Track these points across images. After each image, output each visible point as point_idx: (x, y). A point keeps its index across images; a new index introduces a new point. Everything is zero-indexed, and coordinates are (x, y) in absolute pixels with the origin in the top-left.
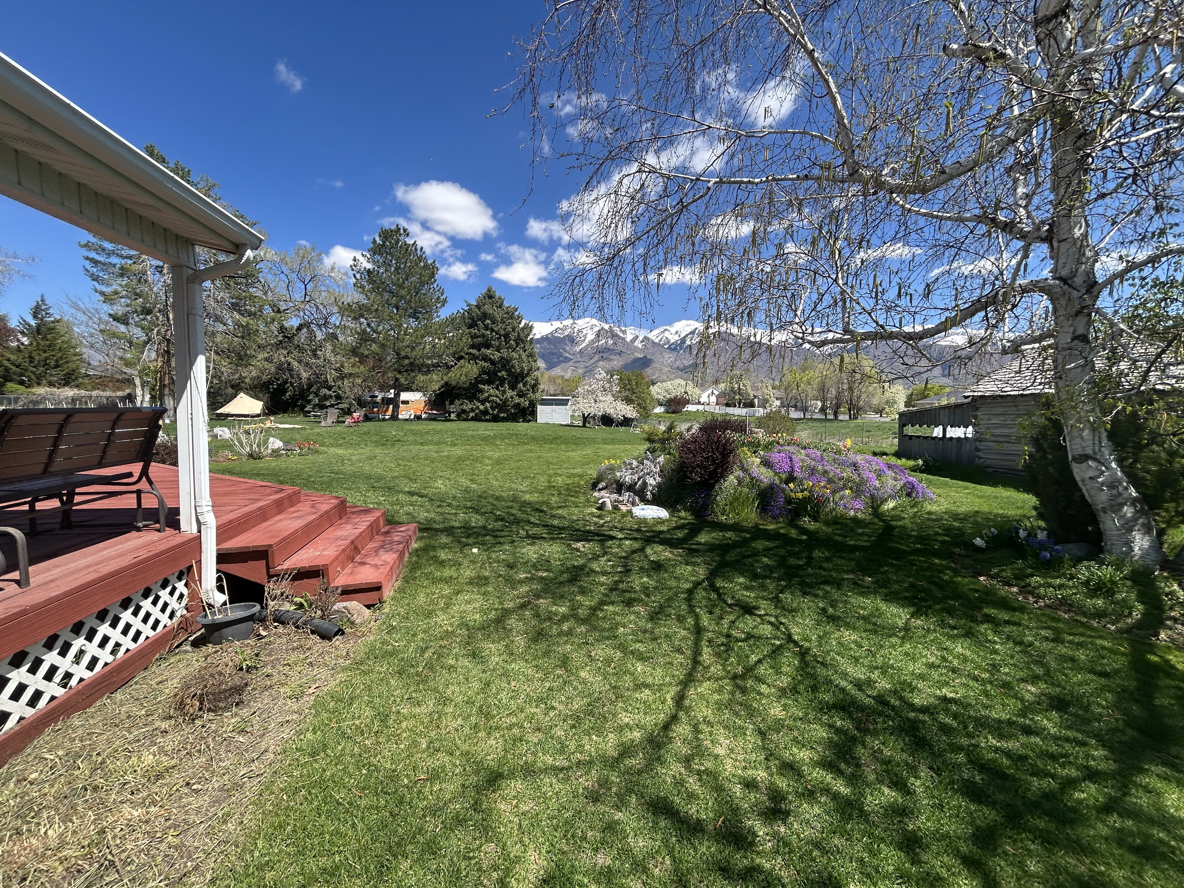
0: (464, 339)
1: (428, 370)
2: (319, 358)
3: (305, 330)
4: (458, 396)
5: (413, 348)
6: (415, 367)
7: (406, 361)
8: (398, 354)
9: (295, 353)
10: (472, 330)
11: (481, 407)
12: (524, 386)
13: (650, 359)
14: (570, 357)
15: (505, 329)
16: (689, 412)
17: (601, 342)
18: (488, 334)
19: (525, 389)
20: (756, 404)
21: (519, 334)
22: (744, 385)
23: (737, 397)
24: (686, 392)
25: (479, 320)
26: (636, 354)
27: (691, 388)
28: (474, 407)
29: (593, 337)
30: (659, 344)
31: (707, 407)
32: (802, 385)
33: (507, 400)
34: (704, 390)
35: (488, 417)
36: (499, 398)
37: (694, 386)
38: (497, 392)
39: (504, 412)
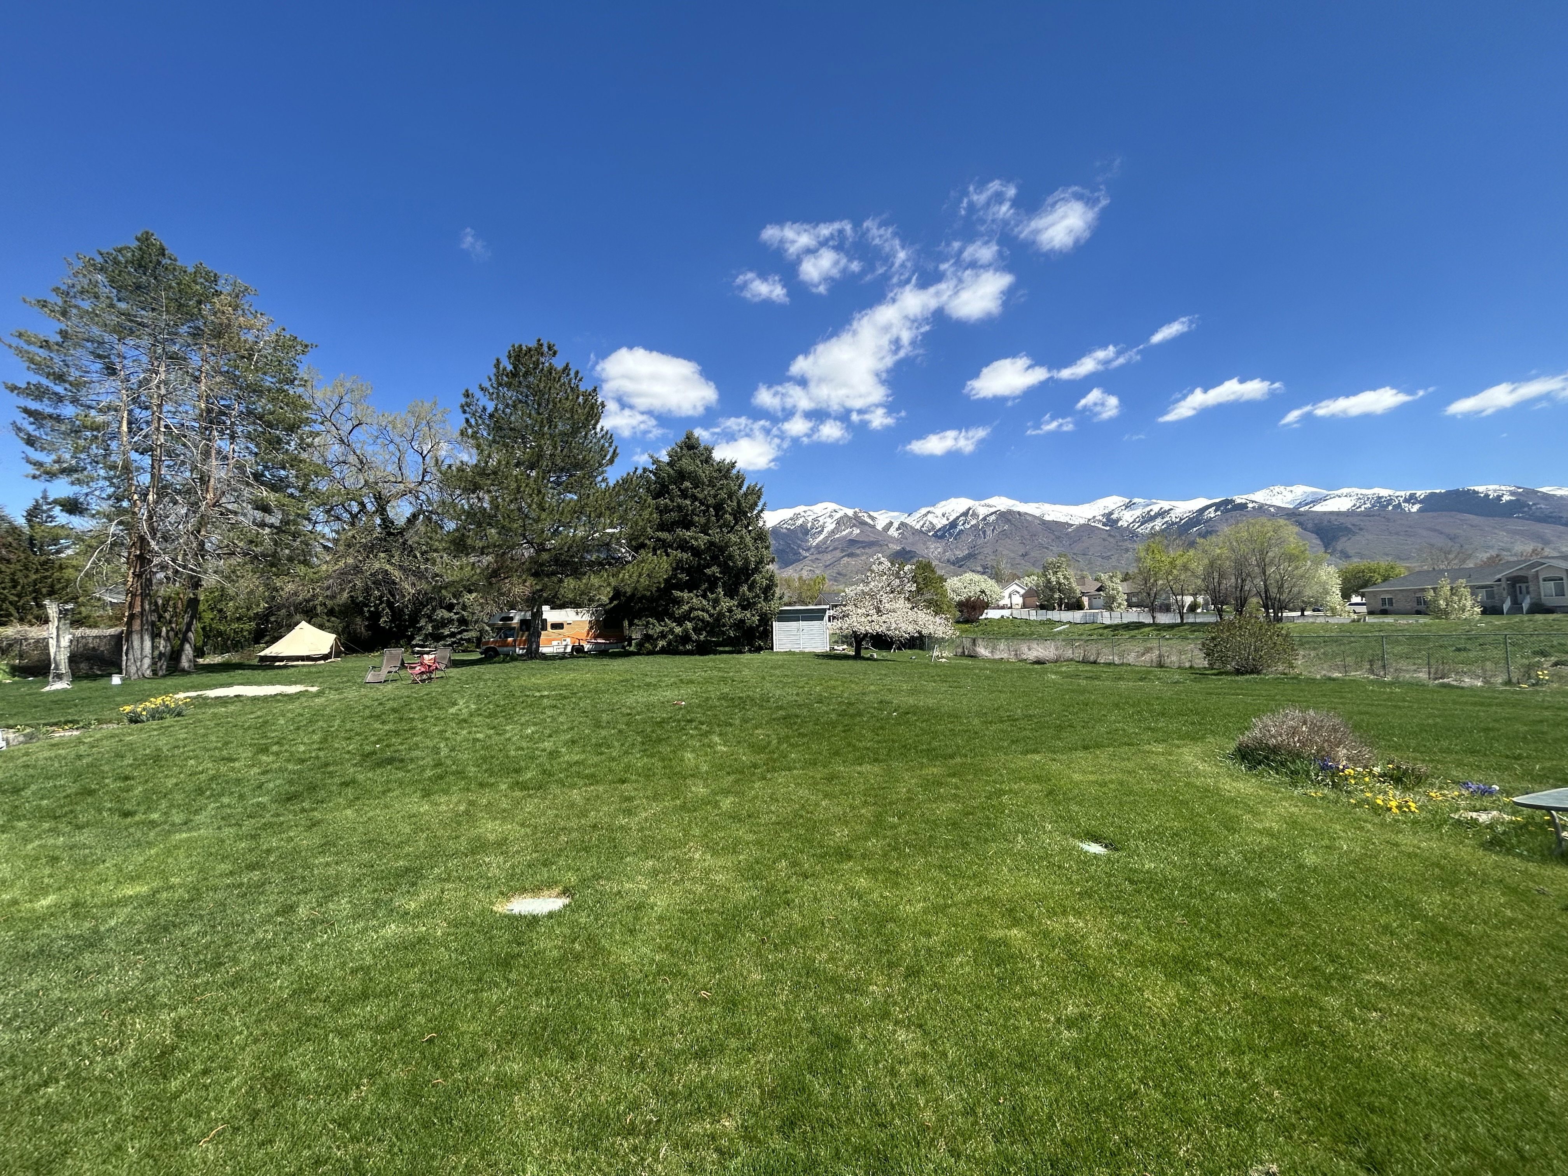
0: (646, 516)
4: (640, 612)
10: (659, 500)
11: (678, 630)
12: (750, 590)
13: (910, 552)
14: (804, 554)
15: (715, 496)
16: (991, 620)
17: (844, 533)
18: (687, 505)
19: (751, 595)
20: (1086, 604)
21: (739, 503)
22: (1065, 578)
23: (1057, 596)
24: (983, 592)
25: (671, 483)
26: (890, 545)
27: (989, 585)
28: (666, 629)
29: (834, 526)
30: (921, 531)
31: (1014, 612)
32: (1175, 572)
33: (721, 614)
34: (1004, 587)
35: (689, 647)
36: (707, 612)
37: (992, 582)
38: (705, 602)
39: (718, 636)
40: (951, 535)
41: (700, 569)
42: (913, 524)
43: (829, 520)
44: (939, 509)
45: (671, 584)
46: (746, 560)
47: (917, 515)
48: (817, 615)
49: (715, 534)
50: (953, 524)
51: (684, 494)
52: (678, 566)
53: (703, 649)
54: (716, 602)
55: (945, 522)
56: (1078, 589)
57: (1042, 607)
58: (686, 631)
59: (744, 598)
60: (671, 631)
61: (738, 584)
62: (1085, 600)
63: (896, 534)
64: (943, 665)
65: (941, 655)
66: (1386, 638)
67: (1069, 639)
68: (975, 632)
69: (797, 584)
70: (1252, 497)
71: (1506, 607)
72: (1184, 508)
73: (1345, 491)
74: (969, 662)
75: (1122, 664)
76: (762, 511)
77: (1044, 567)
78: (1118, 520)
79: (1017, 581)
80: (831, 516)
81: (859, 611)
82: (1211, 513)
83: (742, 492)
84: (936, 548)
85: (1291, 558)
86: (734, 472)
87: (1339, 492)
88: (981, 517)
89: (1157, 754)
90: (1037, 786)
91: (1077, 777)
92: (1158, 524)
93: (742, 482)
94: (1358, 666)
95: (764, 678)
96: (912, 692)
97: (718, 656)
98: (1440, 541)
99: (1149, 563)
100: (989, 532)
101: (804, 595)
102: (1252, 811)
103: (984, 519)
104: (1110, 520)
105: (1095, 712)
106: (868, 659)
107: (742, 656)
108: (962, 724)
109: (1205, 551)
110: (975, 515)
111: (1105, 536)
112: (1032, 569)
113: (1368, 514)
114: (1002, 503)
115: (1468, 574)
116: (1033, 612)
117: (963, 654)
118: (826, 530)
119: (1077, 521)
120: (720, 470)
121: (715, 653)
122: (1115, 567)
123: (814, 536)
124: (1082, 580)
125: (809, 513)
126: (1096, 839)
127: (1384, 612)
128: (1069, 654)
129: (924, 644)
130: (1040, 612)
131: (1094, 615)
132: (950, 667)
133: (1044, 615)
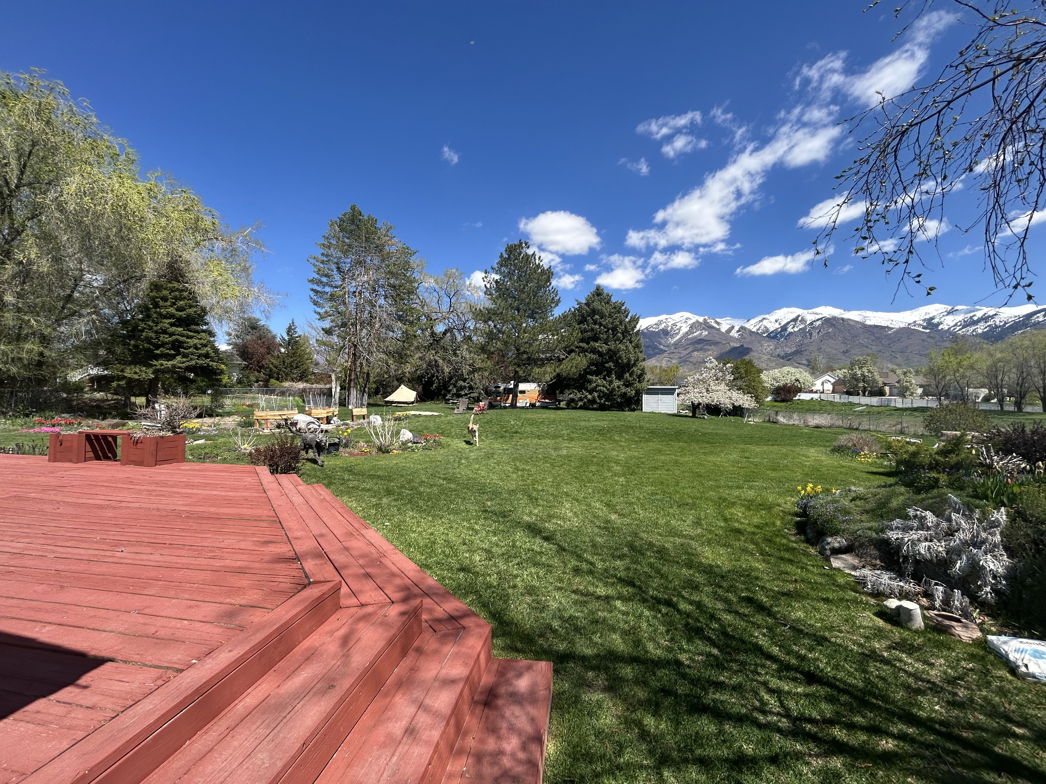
0: (575, 334)
1: (542, 363)
2: (458, 356)
3: (449, 334)
4: (568, 387)
5: (531, 345)
6: (532, 361)
7: (525, 356)
8: (518, 350)
9: (441, 352)
10: (581, 325)
11: (590, 397)
12: (630, 376)
14: (664, 349)
15: (612, 323)
16: (802, 401)
17: (695, 334)
18: (596, 328)
19: (631, 379)
20: (887, 392)
21: (625, 326)
24: (797, 380)
25: (589, 316)
26: (732, 344)
27: (803, 375)
28: (583, 396)
29: (688, 329)
30: (757, 333)
31: (823, 395)
33: (613, 389)
34: (817, 378)
35: (595, 406)
36: (606, 387)
37: (806, 374)
38: (605, 382)
39: (611, 401)
40: (782, 336)
41: (603, 364)
42: (751, 327)
43: (684, 325)
44: (772, 317)
45: (587, 372)
46: (629, 359)
47: (753, 321)
48: (670, 392)
49: (612, 345)
50: (784, 328)
52: (592, 363)
53: (602, 408)
54: (611, 382)
55: (777, 326)
57: (849, 393)
58: (594, 397)
59: (627, 381)
60: (586, 397)
61: (623, 373)
62: (887, 389)
63: (736, 335)
65: (753, 420)
68: (783, 407)
69: (659, 371)
72: (1012, 313)
77: (852, 363)
78: (940, 324)
79: (830, 373)
80: (686, 322)
81: (696, 390)
82: (1037, 318)
83: (627, 320)
84: (769, 346)
86: (623, 308)
88: (808, 323)
100: (815, 334)
101: (663, 379)
103: (811, 324)
106: (700, 418)
107: (623, 413)
110: (803, 321)
111: (925, 337)
112: (845, 364)
114: (828, 311)
116: (838, 396)
119: (896, 325)
120: (615, 308)
121: (609, 410)
123: (672, 337)
124: (884, 374)
125: (669, 320)
130: (845, 396)
131: (891, 400)
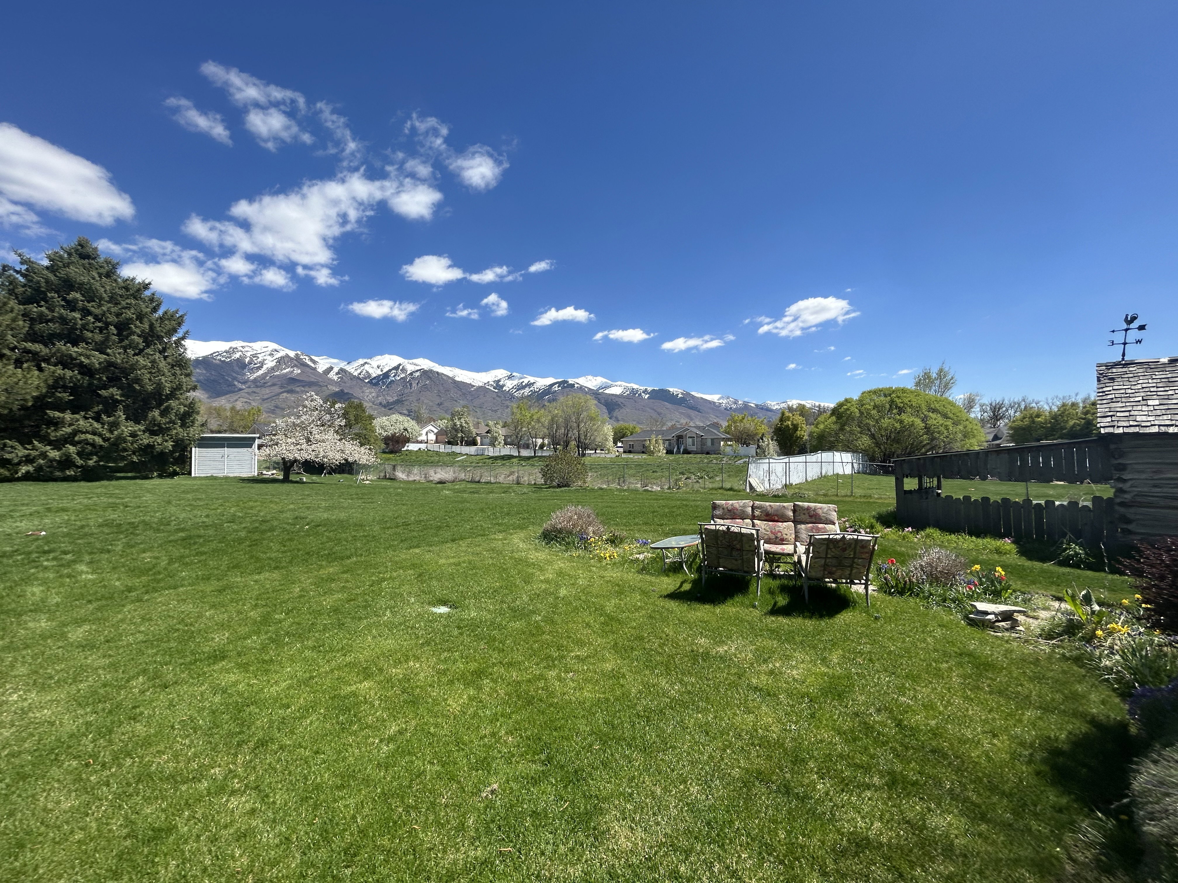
10: (31, 307)
11: (54, 454)
12: (162, 415)
13: (347, 393)
14: (240, 386)
15: (118, 315)
16: (410, 452)
17: (285, 371)
18: (75, 319)
19: (163, 420)
20: (479, 441)
21: (151, 326)
22: (466, 423)
23: (459, 435)
24: (406, 430)
26: (330, 387)
27: (410, 424)
29: (273, 364)
30: (358, 378)
31: (429, 445)
32: (533, 423)
33: (120, 439)
34: (422, 427)
36: (100, 435)
37: (413, 423)
38: (97, 425)
39: (115, 461)
40: (384, 383)
42: (352, 371)
43: (269, 358)
44: (375, 362)
47: (355, 364)
48: (247, 443)
50: (386, 375)
51: (71, 306)
55: (379, 372)
56: (474, 431)
57: (449, 443)
58: (66, 455)
59: (153, 423)
60: (43, 455)
61: (146, 408)
62: (479, 439)
63: (335, 378)
64: (365, 486)
65: (366, 478)
66: (627, 465)
67: (463, 467)
68: (396, 460)
69: (228, 414)
70: (577, 380)
71: (675, 450)
72: (542, 382)
73: (619, 383)
74: (388, 483)
75: (495, 483)
76: (183, 338)
77: (452, 414)
78: (504, 386)
79: (432, 423)
80: (271, 355)
81: (289, 440)
82: (556, 388)
83: (156, 315)
84: (371, 393)
85: (592, 419)
86: (147, 293)
87: (616, 383)
88: (408, 373)
89: (498, 540)
90: (411, 572)
91: (442, 561)
92: (527, 392)
93: (159, 305)
94: (613, 481)
95: (169, 502)
96: (327, 509)
97: (114, 483)
98: (655, 415)
99: (518, 416)
100: (414, 385)
101: (235, 425)
102: (541, 570)
103: (411, 374)
104: (498, 385)
105: (467, 514)
106: (297, 482)
107: (147, 482)
108: (364, 531)
109: (550, 412)
110: (404, 370)
111: (495, 396)
112: (444, 415)
113: (628, 397)
114: (425, 364)
115: (663, 433)
116: (442, 446)
117: (385, 477)
118: (265, 367)
119: (477, 384)
120: (127, 289)
121: (110, 478)
122: (499, 418)
123: (252, 371)
124: (477, 425)
125: (247, 349)
126: (444, 603)
127: (630, 452)
128: (462, 476)
129: (352, 469)
130: (448, 446)
131: (483, 450)
132: (370, 486)
133: (450, 449)
